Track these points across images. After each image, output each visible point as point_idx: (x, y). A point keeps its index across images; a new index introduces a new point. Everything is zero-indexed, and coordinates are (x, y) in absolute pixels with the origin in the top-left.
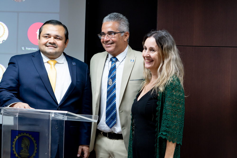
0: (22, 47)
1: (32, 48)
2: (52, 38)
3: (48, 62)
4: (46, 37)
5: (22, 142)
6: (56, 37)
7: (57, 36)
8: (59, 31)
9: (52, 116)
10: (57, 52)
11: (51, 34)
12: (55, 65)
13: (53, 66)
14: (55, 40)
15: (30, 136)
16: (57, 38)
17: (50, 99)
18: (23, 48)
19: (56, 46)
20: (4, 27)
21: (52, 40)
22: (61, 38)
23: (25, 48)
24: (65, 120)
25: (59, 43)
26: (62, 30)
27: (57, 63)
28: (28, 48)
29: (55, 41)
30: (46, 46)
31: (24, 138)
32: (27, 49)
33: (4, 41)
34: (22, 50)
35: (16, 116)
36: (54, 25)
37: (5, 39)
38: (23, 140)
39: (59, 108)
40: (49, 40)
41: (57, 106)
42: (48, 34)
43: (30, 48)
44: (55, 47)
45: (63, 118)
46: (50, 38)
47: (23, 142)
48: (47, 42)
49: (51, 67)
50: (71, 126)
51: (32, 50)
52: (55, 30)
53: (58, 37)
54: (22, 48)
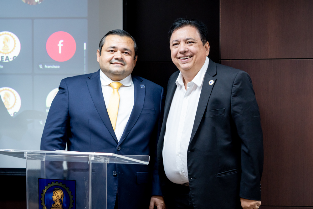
0: (40, 64)
1: (52, 66)
2: (119, 52)
3: (111, 85)
4: (112, 51)
5: (53, 194)
6: (124, 51)
7: (126, 49)
8: (128, 44)
9: (91, 159)
10: (126, 70)
11: (118, 48)
12: (119, 89)
13: (116, 90)
14: (123, 54)
15: (64, 186)
16: (126, 53)
17: (107, 135)
18: (41, 67)
19: (124, 63)
20: (14, 39)
21: (118, 55)
22: (130, 53)
23: (43, 66)
24: (107, 164)
25: (128, 59)
26: (132, 42)
27: (123, 86)
28: (48, 65)
29: (122, 56)
30: (111, 63)
31: (56, 188)
32: (47, 67)
33: (15, 58)
34: (40, 68)
35: (43, 159)
36: (121, 36)
37: (17, 55)
38: (54, 191)
39: (119, 148)
40: (115, 55)
41: (117, 146)
42: (114, 47)
43: (49, 65)
44: (123, 65)
45: (105, 161)
46: (116, 53)
47: (55, 194)
48: (112, 58)
49: (114, 92)
50: (137, 173)
51: (52, 68)
52: (122, 42)
53: (126, 51)
54: (39, 66)
